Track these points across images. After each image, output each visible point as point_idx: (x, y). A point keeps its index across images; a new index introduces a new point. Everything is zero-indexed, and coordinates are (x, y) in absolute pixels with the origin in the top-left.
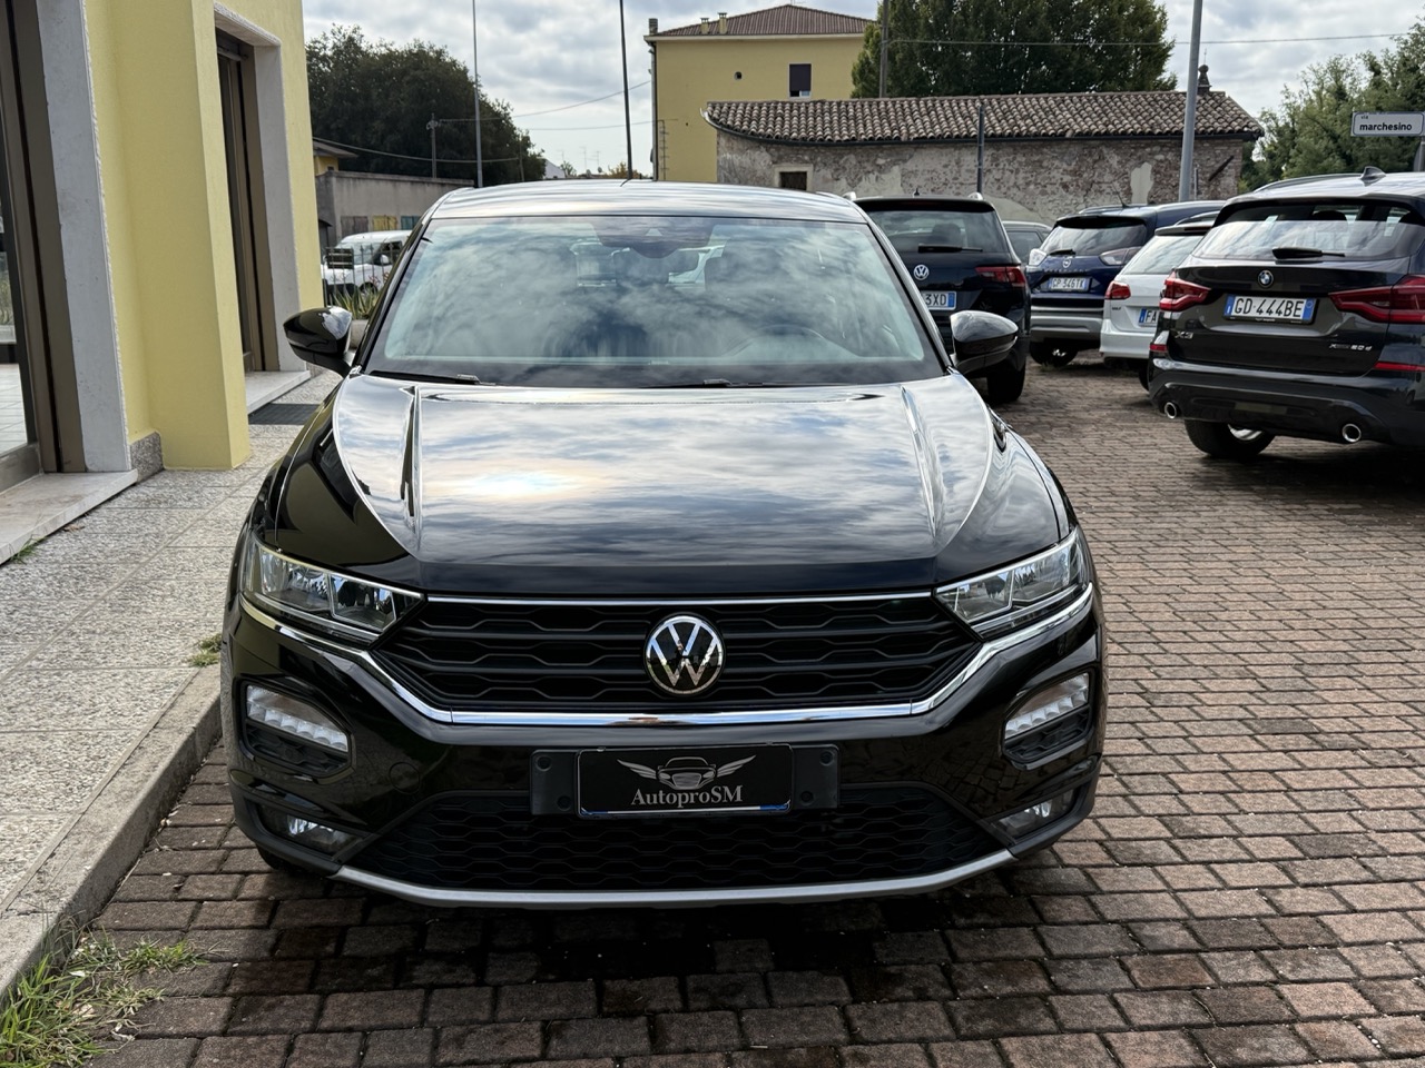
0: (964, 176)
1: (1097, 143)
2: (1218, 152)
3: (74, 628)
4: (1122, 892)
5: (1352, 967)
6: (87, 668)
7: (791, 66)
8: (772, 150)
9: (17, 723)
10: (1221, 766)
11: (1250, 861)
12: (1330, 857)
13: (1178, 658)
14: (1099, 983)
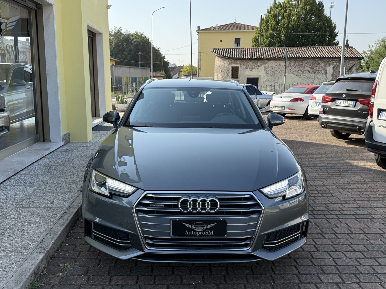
0: (281, 68)
1: (318, 60)
2: (351, 63)
3: (48, 182)
4: (319, 258)
5: (380, 279)
6: (51, 192)
7: (235, 39)
8: (229, 61)
9: (34, 206)
10: (347, 227)
11: (353, 251)
12: (375, 251)
13: (337, 198)
14: (312, 281)
